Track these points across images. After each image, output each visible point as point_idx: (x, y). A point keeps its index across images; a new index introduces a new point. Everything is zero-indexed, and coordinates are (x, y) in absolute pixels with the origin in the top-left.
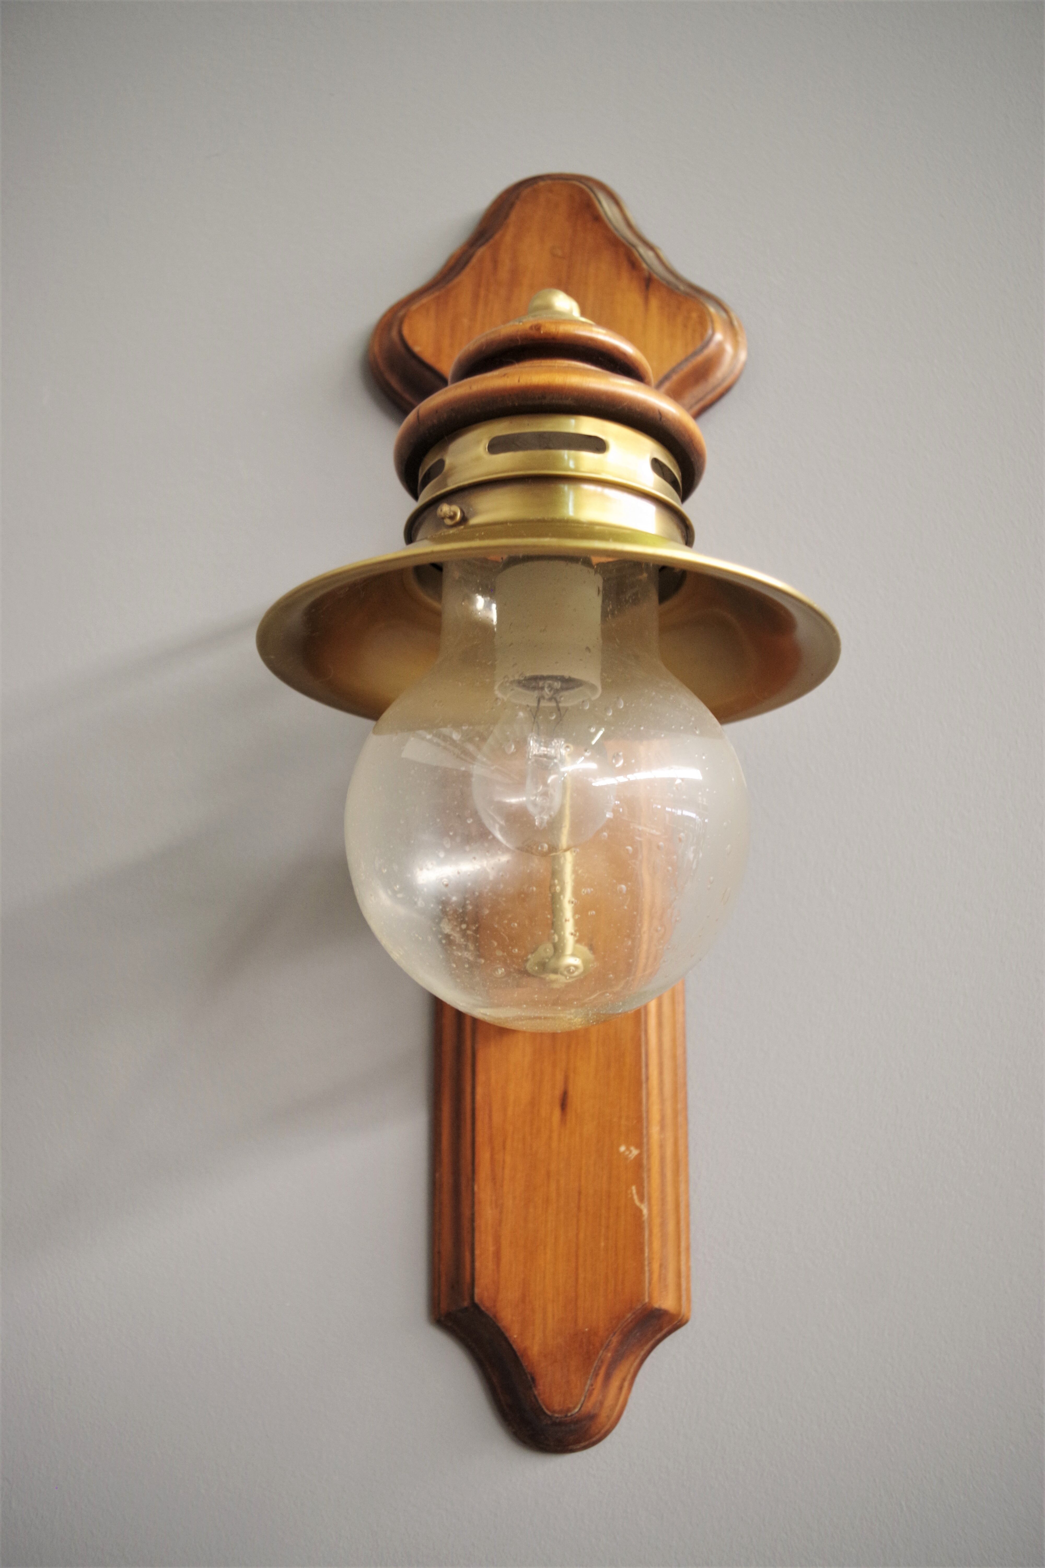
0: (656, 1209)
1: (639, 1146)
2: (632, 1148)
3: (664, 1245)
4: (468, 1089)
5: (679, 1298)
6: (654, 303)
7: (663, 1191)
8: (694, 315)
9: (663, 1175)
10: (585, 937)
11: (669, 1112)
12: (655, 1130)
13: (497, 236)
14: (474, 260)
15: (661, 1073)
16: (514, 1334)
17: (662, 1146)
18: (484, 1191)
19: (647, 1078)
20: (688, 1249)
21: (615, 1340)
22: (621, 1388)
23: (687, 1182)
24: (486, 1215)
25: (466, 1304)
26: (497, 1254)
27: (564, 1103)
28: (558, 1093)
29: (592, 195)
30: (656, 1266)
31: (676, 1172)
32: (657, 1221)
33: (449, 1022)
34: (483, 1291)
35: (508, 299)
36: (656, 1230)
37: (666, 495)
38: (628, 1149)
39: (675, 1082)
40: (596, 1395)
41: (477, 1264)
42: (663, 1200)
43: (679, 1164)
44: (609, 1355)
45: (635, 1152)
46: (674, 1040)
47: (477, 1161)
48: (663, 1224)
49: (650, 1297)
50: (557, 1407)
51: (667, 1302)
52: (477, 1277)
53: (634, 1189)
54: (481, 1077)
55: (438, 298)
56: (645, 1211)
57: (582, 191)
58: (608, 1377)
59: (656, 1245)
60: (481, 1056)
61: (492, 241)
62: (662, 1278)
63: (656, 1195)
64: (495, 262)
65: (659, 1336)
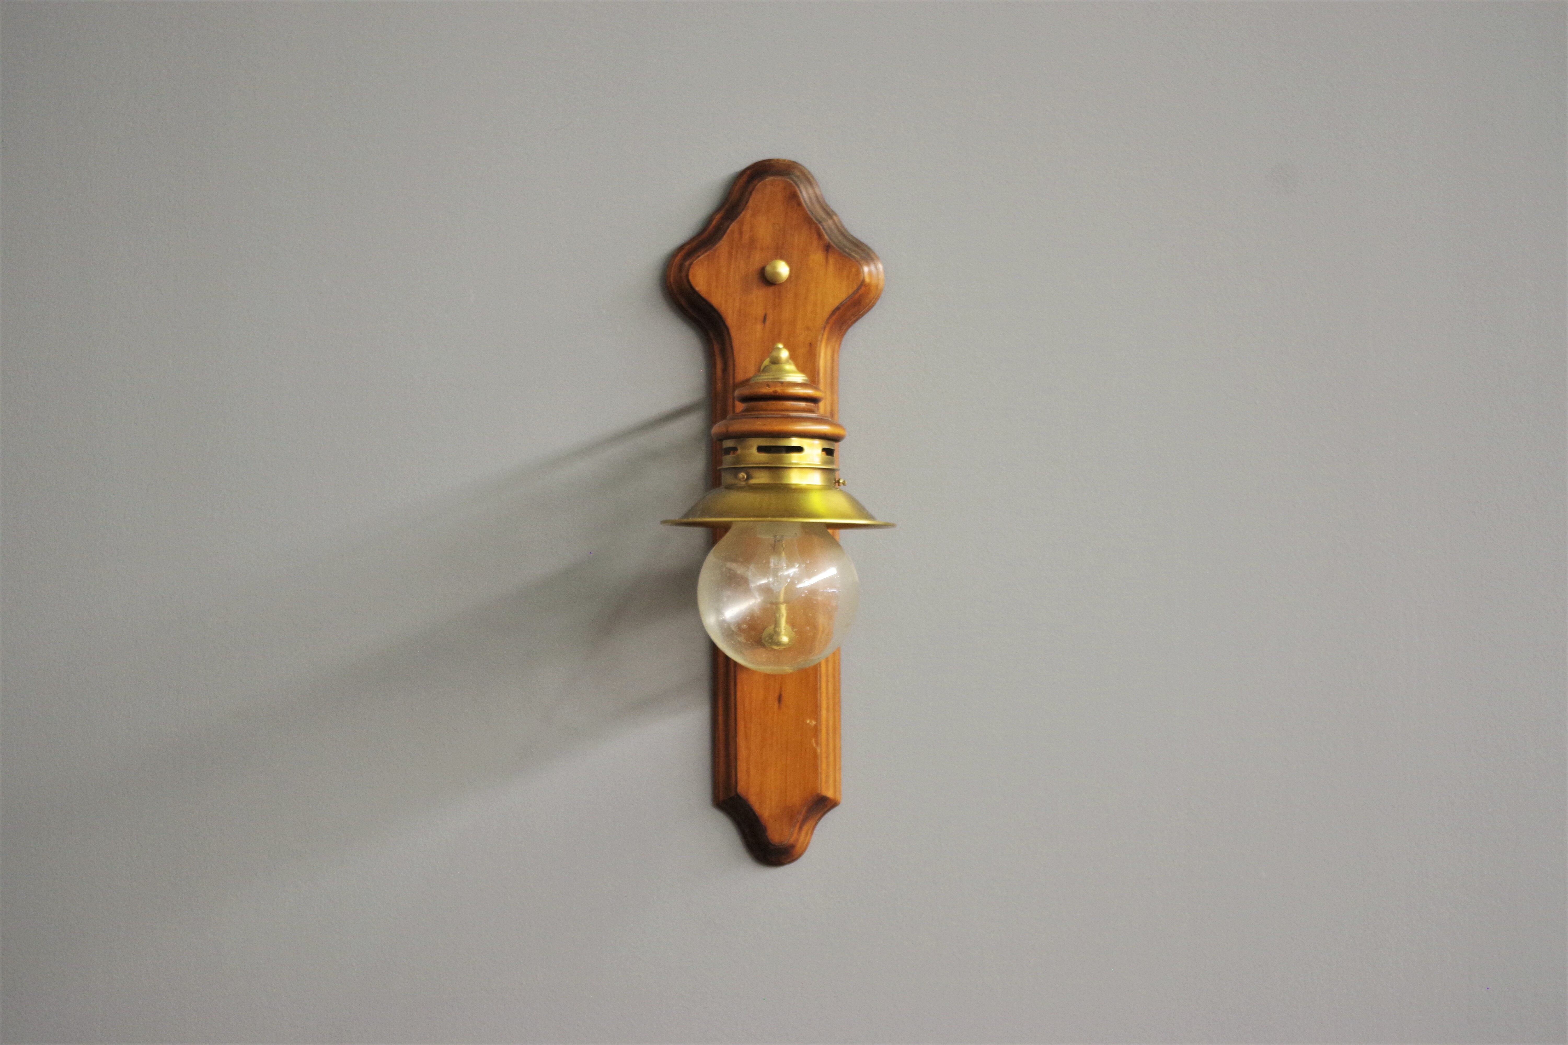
0: (824, 749)
1: (816, 719)
2: (813, 721)
3: (828, 765)
4: (733, 693)
5: (835, 792)
6: (831, 261)
7: (827, 740)
8: (853, 270)
9: (827, 733)
10: (791, 623)
11: (831, 703)
12: (824, 712)
13: (742, 215)
14: (728, 231)
15: (827, 685)
16: (756, 807)
17: (827, 720)
18: (741, 742)
19: (820, 688)
20: (840, 769)
21: (804, 810)
22: (806, 834)
23: (840, 738)
24: (742, 753)
25: (733, 794)
26: (748, 772)
27: (780, 699)
28: (777, 695)
29: (797, 188)
30: (824, 776)
31: (834, 734)
32: (824, 755)
33: (721, 661)
34: (741, 788)
35: (749, 257)
36: (824, 760)
37: (824, 466)
38: (811, 722)
39: (834, 690)
40: (795, 836)
41: (739, 776)
42: (828, 745)
43: (836, 728)
44: (801, 817)
45: (814, 723)
46: (834, 669)
47: (738, 728)
48: (827, 757)
49: (821, 791)
50: (777, 841)
51: (830, 794)
52: (739, 780)
53: (813, 740)
54: (739, 687)
55: (708, 255)
56: (819, 751)
57: (791, 185)
58: (801, 828)
59: (824, 766)
60: (739, 677)
61: (738, 219)
62: (827, 782)
63: (824, 743)
64: (741, 233)
65: (825, 810)
